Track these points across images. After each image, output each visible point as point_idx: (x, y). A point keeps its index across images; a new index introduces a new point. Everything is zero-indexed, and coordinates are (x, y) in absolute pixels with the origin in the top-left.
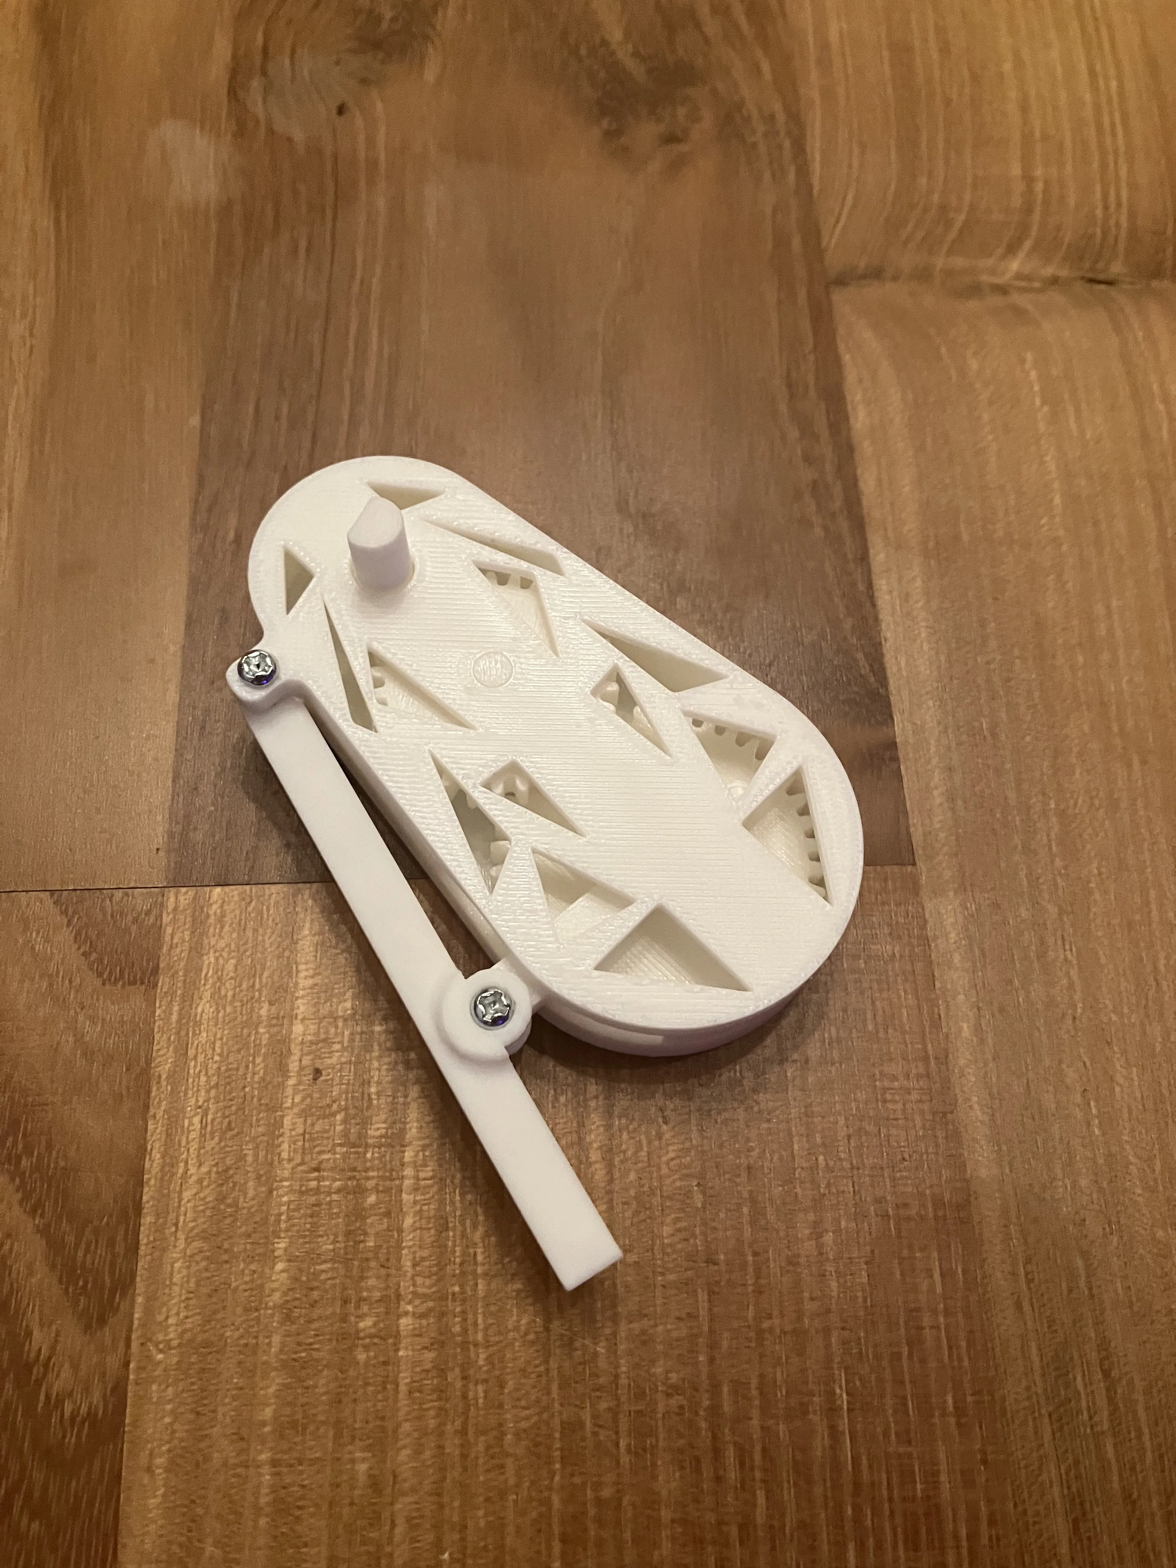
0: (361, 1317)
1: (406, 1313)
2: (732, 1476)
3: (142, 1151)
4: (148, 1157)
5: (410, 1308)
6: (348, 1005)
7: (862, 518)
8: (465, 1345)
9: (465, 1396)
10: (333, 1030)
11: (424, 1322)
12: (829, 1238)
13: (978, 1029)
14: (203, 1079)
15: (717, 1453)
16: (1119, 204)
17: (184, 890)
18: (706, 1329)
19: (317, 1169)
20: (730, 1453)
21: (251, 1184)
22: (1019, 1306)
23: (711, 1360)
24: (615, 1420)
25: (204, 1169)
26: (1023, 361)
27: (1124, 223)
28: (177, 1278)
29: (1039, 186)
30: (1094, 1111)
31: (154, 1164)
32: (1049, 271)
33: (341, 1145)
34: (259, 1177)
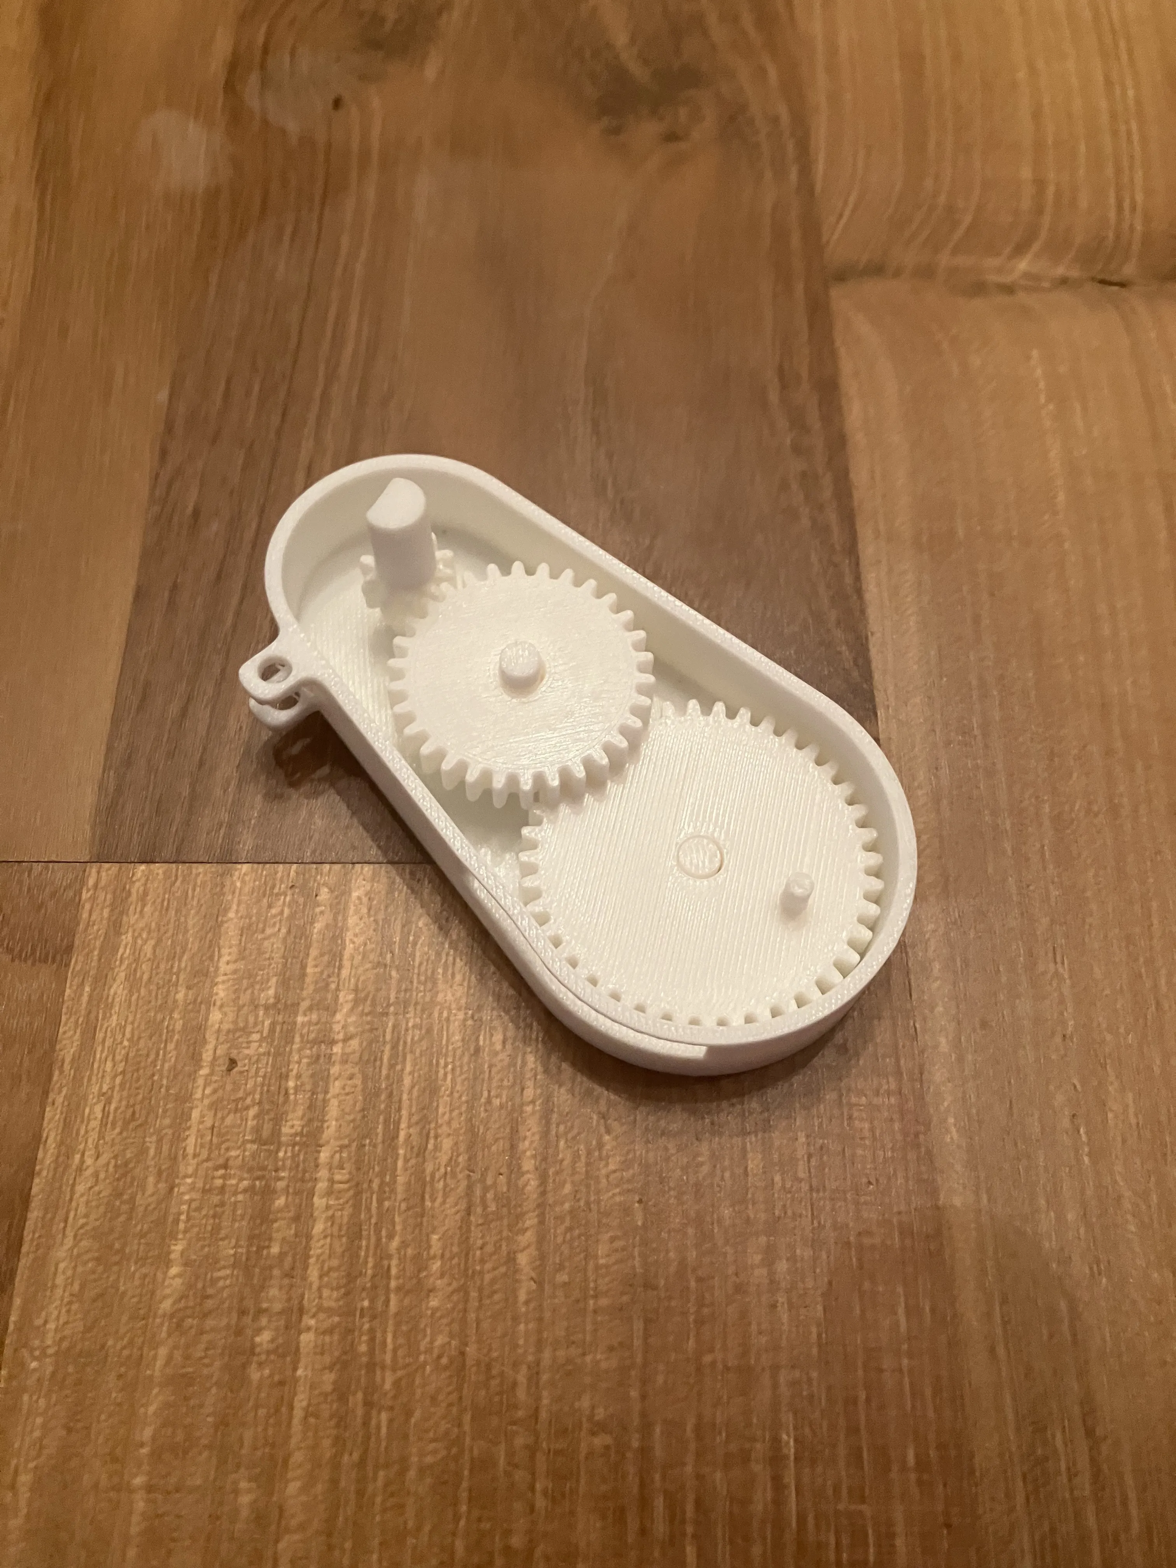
0: (259, 1331)
1: (309, 1329)
2: (660, 1528)
3: (37, 1140)
4: (41, 1146)
5: (312, 1322)
6: (271, 992)
8: (371, 1367)
9: (366, 1424)
10: (251, 1019)
11: (327, 1339)
12: (782, 1266)
13: (956, 1044)
14: (109, 1064)
15: (644, 1502)
16: (1133, 209)
17: (107, 865)
18: (639, 1359)
19: (225, 1166)
20: (659, 1503)
21: (151, 1180)
22: (992, 1350)
23: (644, 1397)
24: (532, 1457)
25: (103, 1160)
26: (1028, 358)
27: (1139, 228)
28: (60, 1280)
29: (1051, 190)
30: (1084, 1138)
31: (48, 1154)
32: (1060, 271)
33: (253, 1142)
34: (160, 1173)
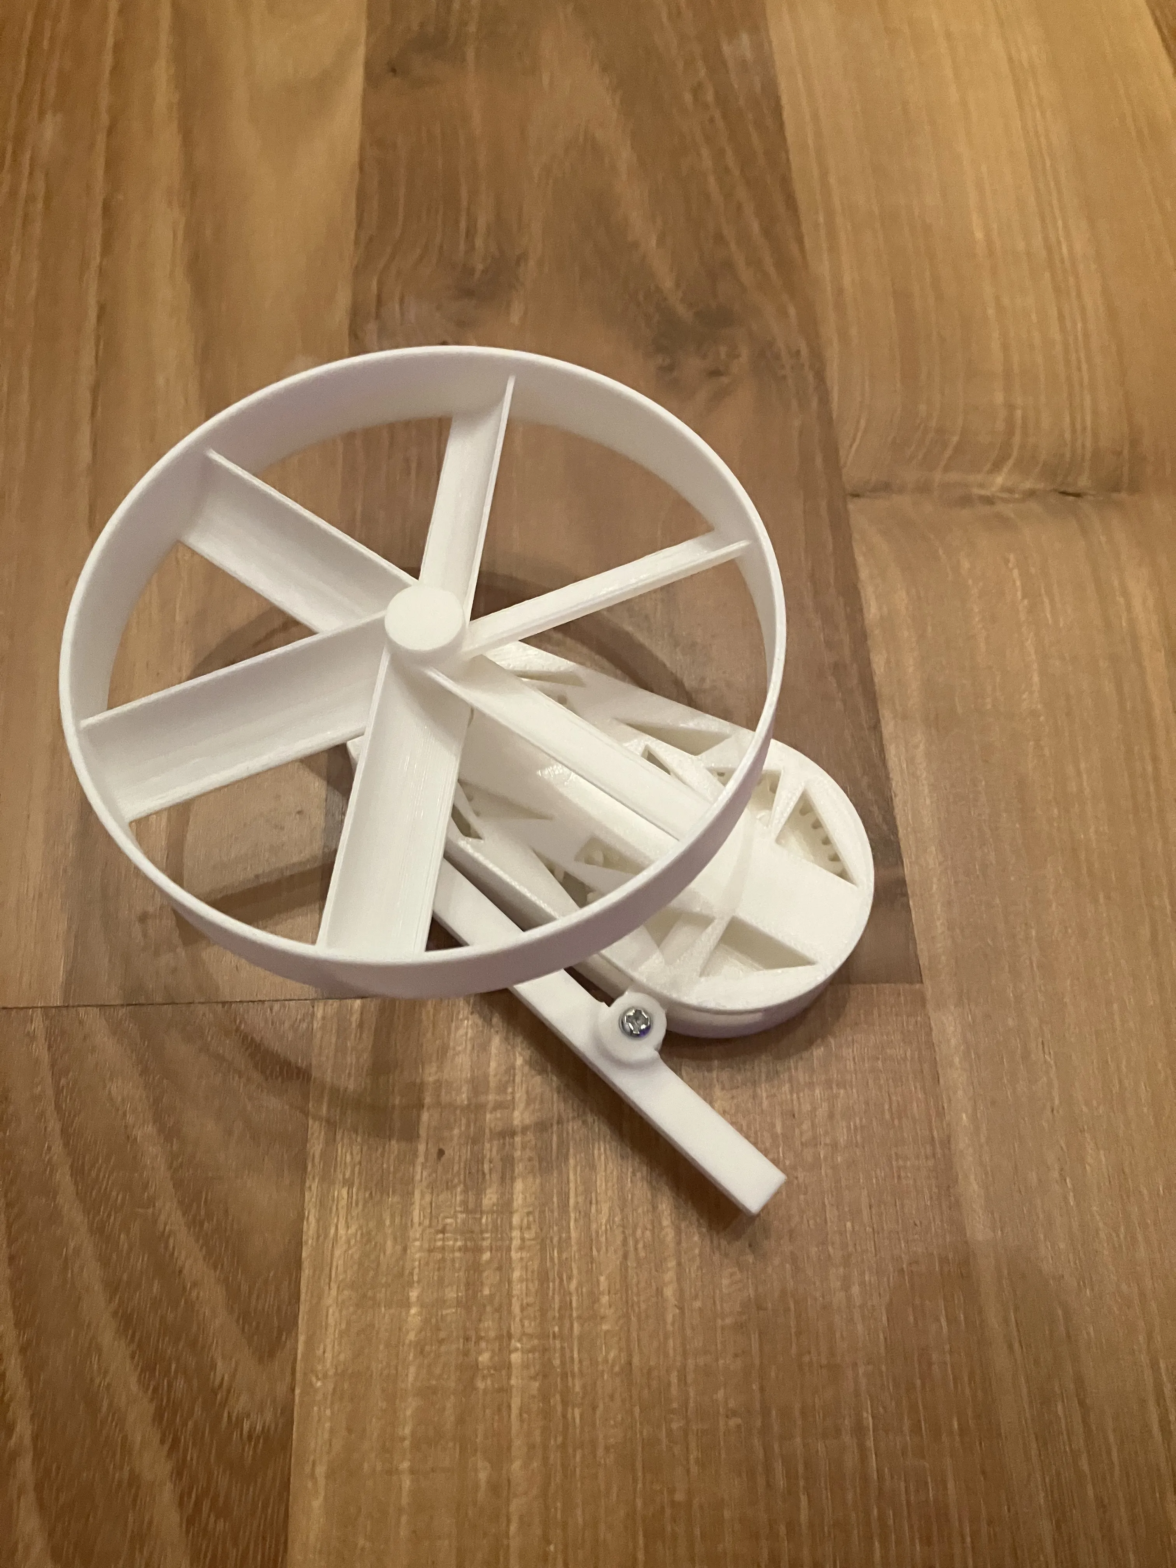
0: (480, 1353)
1: (516, 1349)
2: (781, 1482)
3: (301, 1217)
4: (305, 1223)
5: (519, 1345)
6: (464, 1096)
7: (874, 693)
8: (564, 1376)
9: (564, 1416)
10: (452, 1119)
11: (530, 1355)
12: (855, 1289)
13: (974, 1118)
14: (348, 1158)
16: (1084, 429)
17: (330, 1001)
18: (757, 1362)
19: (443, 1231)
20: (779, 1465)
21: (389, 1243)
22: (1011, 1347)
23: (762, 1389)
24: (686, 1435)
25: (352, 1230)
26: (1007, 561)
27: (1088, 444)
28: (331, 1321)
29: (1019, 413)
30: (1070, 1186)
31: (310, 1227)
32: (1028, 485)
33: (461, 1212)
34: (395, 1239)
